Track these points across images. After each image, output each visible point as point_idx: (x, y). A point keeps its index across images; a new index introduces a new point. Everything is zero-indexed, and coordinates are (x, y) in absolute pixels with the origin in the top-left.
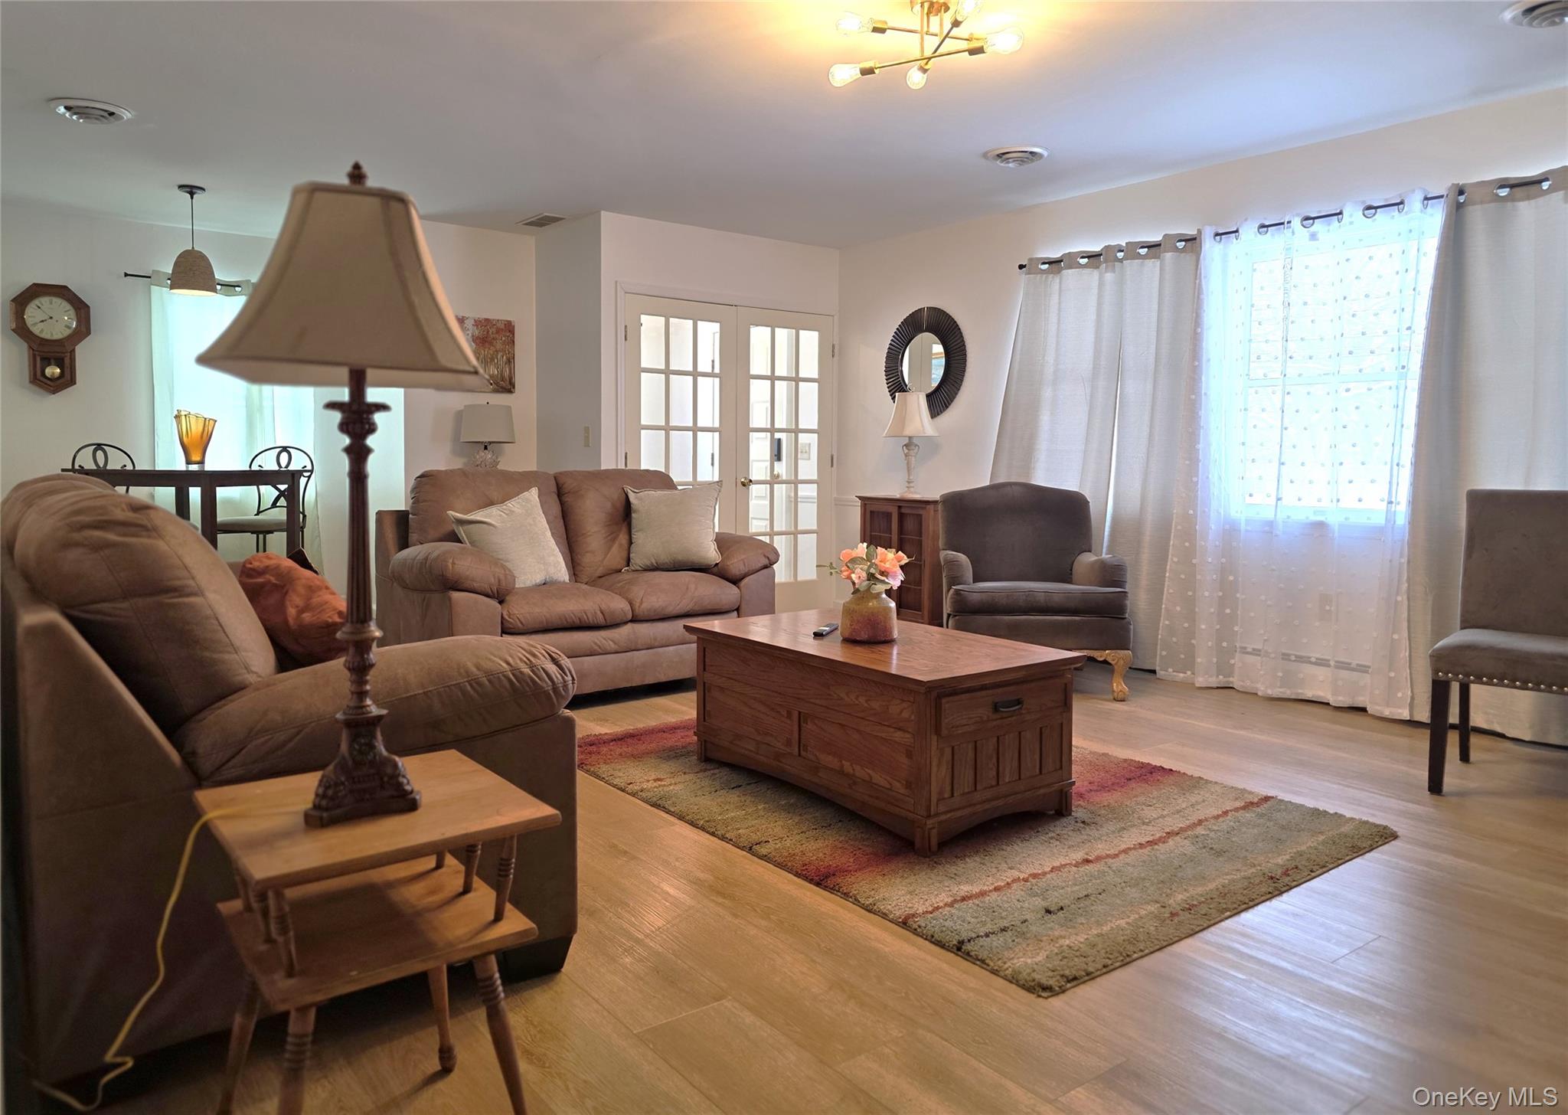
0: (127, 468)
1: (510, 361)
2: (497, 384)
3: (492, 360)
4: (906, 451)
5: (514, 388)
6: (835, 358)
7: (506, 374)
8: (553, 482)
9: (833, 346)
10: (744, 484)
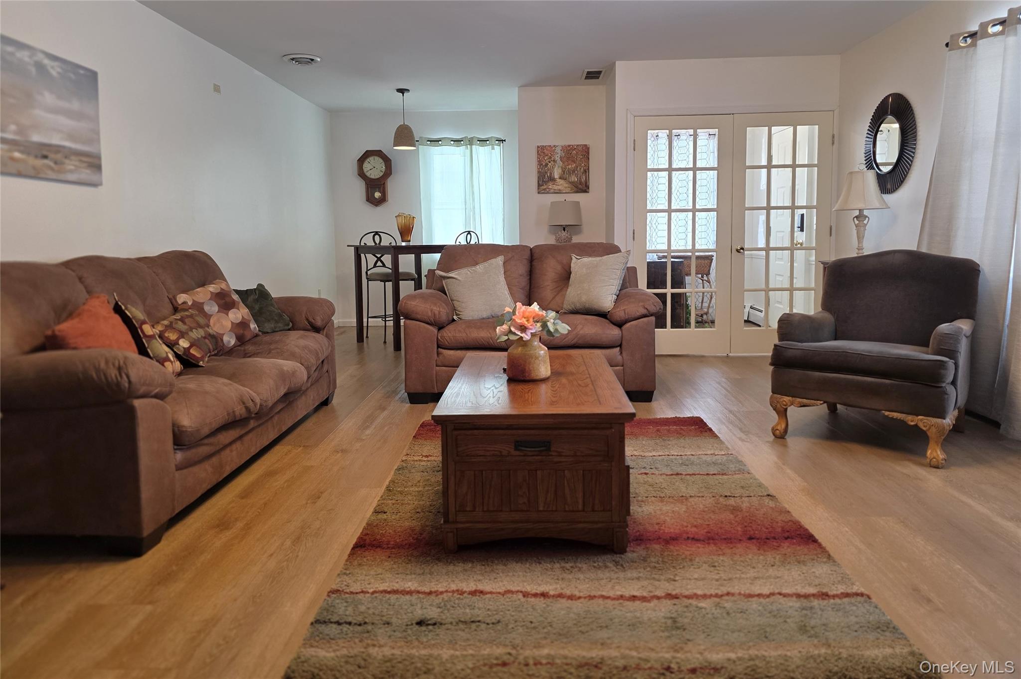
0: (392, 245)
1: (586, 171)
2: (577, 187)
3: (574, 171)
4: (857, 222)
5: (588, 188)
6: (834, 146)
7: (583, 180)
8: (529, 252)
9: (833, 137)
10: (738, 251)
